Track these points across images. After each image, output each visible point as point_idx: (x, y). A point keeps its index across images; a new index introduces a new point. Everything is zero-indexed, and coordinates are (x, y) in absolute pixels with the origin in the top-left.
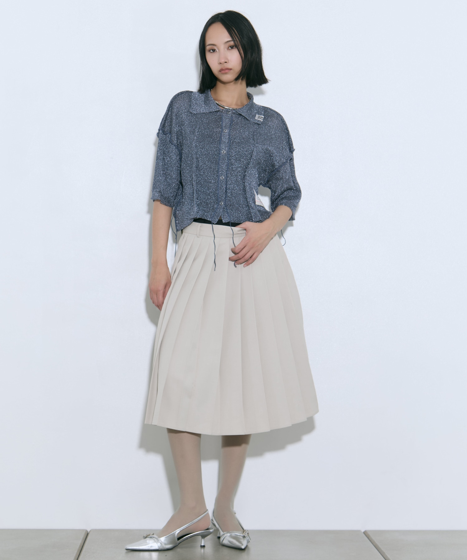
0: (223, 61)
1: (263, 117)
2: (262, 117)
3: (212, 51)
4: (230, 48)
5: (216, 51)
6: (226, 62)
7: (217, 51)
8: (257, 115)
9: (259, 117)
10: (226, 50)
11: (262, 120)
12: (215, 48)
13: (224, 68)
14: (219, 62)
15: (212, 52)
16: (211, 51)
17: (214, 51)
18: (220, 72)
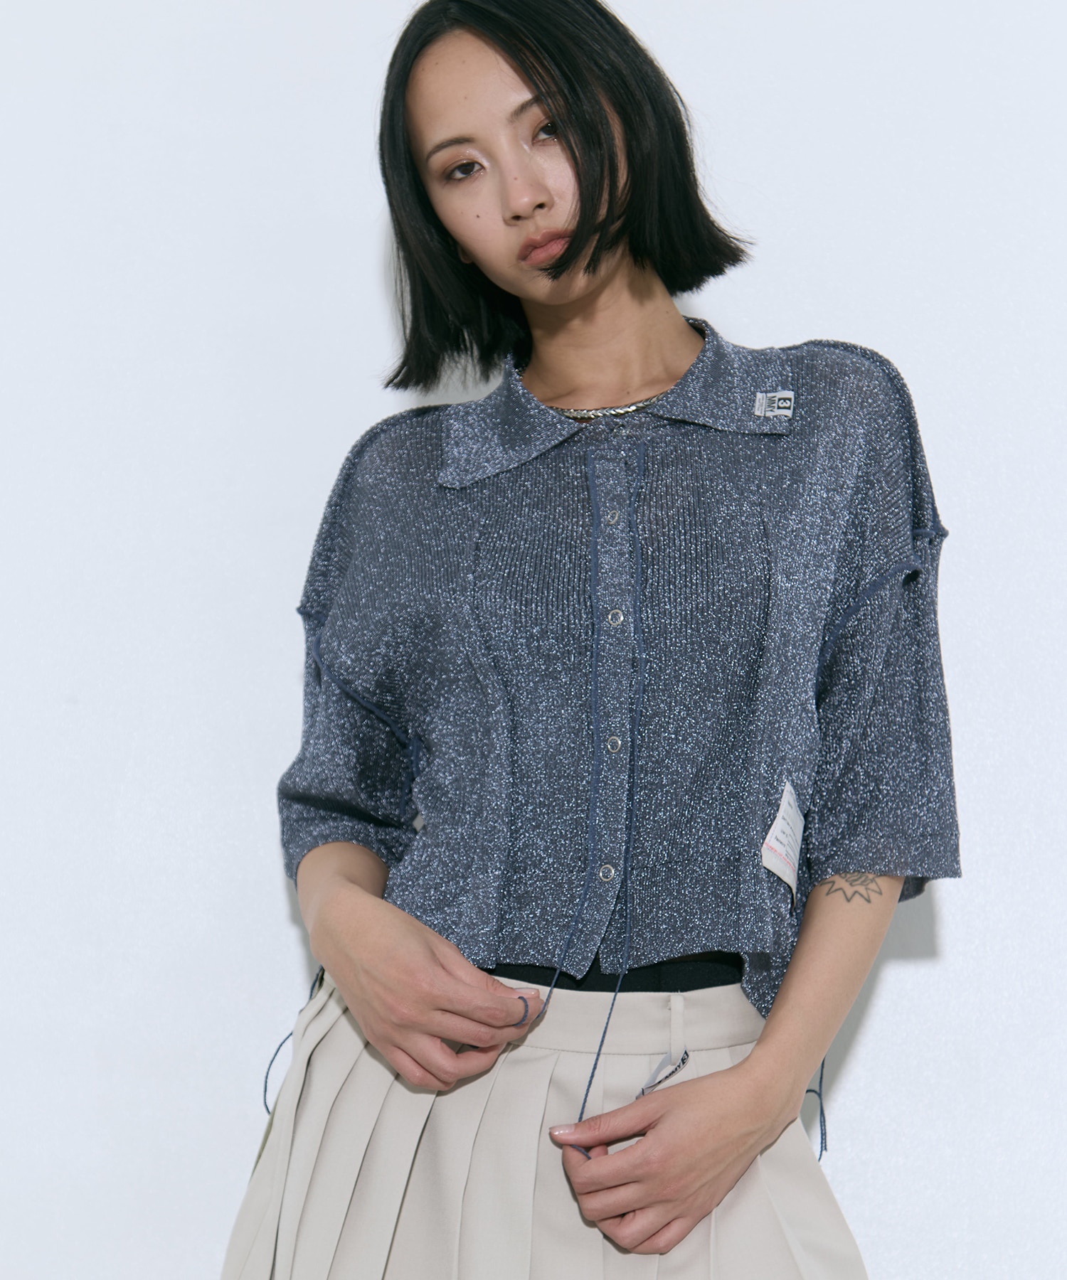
0: (523, 201)
1: (790, 394)
2: (785, 399)
3: (463, 172)
4: (543, 136)
5: (477, 167)
6: (541, 206)
7: (482, 167)
8: (759, 395)
9: (771, 401)
10: (526, 147)
11: (789, 413)
12: (470, 152)
13: (538, 237)
14: (508, 215)
15: (460, 180)
16: (459, 175)
17: (468, 168)
18: (523, 263)
